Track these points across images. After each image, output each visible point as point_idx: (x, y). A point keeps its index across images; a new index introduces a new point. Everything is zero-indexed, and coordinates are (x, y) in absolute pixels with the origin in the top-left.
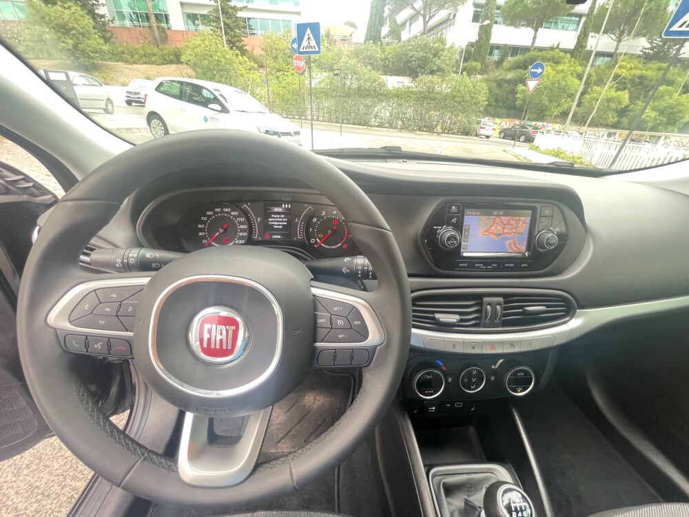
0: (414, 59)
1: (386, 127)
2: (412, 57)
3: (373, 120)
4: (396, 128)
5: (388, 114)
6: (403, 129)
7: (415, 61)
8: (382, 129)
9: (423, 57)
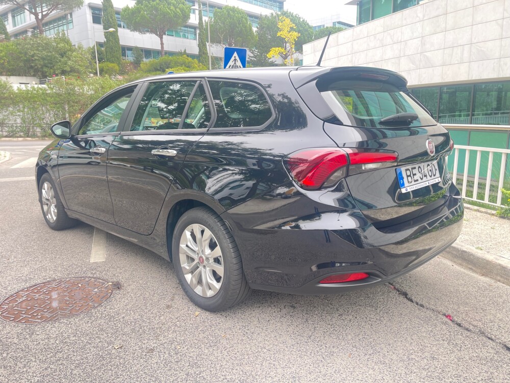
0: (36, 58)
1: (21, 137)
2: (33, 56)
4: (34, 136)
5: (19, 121)
7: (38, 60)
8: (15, 139)
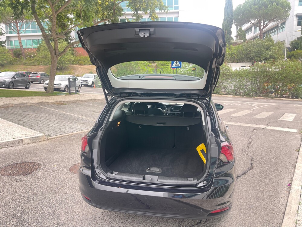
3: (223, 90)
6: (244, 95)
7: (252, 53)
8: (229, 96)
9: (258, 50)
